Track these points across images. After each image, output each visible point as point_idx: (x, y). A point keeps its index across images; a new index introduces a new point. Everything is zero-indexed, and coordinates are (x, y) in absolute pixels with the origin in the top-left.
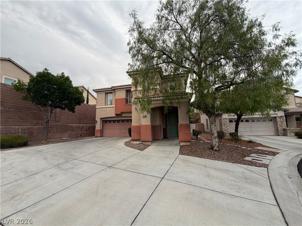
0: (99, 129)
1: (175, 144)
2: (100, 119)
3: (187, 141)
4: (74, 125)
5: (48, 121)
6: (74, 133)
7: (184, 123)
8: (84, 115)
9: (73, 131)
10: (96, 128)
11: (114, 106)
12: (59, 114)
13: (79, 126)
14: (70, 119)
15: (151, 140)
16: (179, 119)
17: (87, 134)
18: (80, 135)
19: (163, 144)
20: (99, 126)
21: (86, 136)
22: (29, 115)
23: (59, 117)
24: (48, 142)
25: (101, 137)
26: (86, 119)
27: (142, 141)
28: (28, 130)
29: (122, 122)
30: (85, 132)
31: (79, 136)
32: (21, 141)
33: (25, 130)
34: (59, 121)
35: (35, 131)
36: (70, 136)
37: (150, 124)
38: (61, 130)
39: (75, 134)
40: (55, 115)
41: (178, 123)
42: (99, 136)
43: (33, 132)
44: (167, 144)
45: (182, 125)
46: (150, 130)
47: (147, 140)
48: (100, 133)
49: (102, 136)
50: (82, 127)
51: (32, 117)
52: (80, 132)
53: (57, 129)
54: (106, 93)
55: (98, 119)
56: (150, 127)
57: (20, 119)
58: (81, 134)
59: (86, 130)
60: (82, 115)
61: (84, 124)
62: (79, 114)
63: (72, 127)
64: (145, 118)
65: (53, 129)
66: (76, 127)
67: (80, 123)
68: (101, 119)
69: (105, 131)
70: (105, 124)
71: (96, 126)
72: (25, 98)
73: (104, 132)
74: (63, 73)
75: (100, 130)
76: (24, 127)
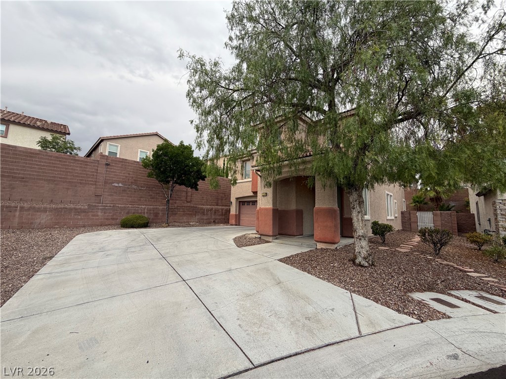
0: (234, 213)
1: (307, 245)
2: (235, 199)
3: (328, 241)
4: (204, 207)
5: (168, 200)
6: (205, 217)
7: (324, 206)
8: (223, 193)
9: (204, 215)
10: (231, 213)
11: (251, 180)
12: (191, 193)
13: (212, 209)
14: (204, 198)
15: (271, 234)
16: (316, 199)
17: (223, 220)
18: (213, 221)
19: (290, 243)
20: (234, 209)
21: (221, 223)
22: (159, 193)
23: (191, 197)
24: (169, 226)
25: (237, 225)
26: (225, 200)
27: (261, 235)
28: (154, 211)
29: (252, 204)
30: (220, 217)
31: (211, 222)
32: (141, 222)
33: (150, 210)
34: (191, 201)
35: (160, 213)
36: (200, 221)
37: (272, 207)
38: (188, 212)
39: (206, 219)
40: (187, 194)
41: (315, 206)
42: (234, 223)
43: (159, 213)
44: (296, 244)
45: (321, 210)
46: (272, 217)
47: (267, 234)
48: (234, 220)
49: (238, 223)
50: (216, 210)
51: (161, 196)
52: (213, 217)
53: (184, 211)
54: (243, 161)
55: (233, 200)
56: (271, 212)
57: (151, 198)
58: (215, 219)
59: (222, 215)
60: (220, 193)
61: (223, 206)
62: (217, 193)
63: (202, 209)
64: (265, 197)
65: (180, 211)
66: (208, 210)
67: (217, 205)
68: (237, 199)
69: (243, 217)
70: (243, 206)
71: (231, 210)
72: (150, 175)
73: (241, 218)
74: (182, 142)
75: (236, 215)
76: (149, 207)
